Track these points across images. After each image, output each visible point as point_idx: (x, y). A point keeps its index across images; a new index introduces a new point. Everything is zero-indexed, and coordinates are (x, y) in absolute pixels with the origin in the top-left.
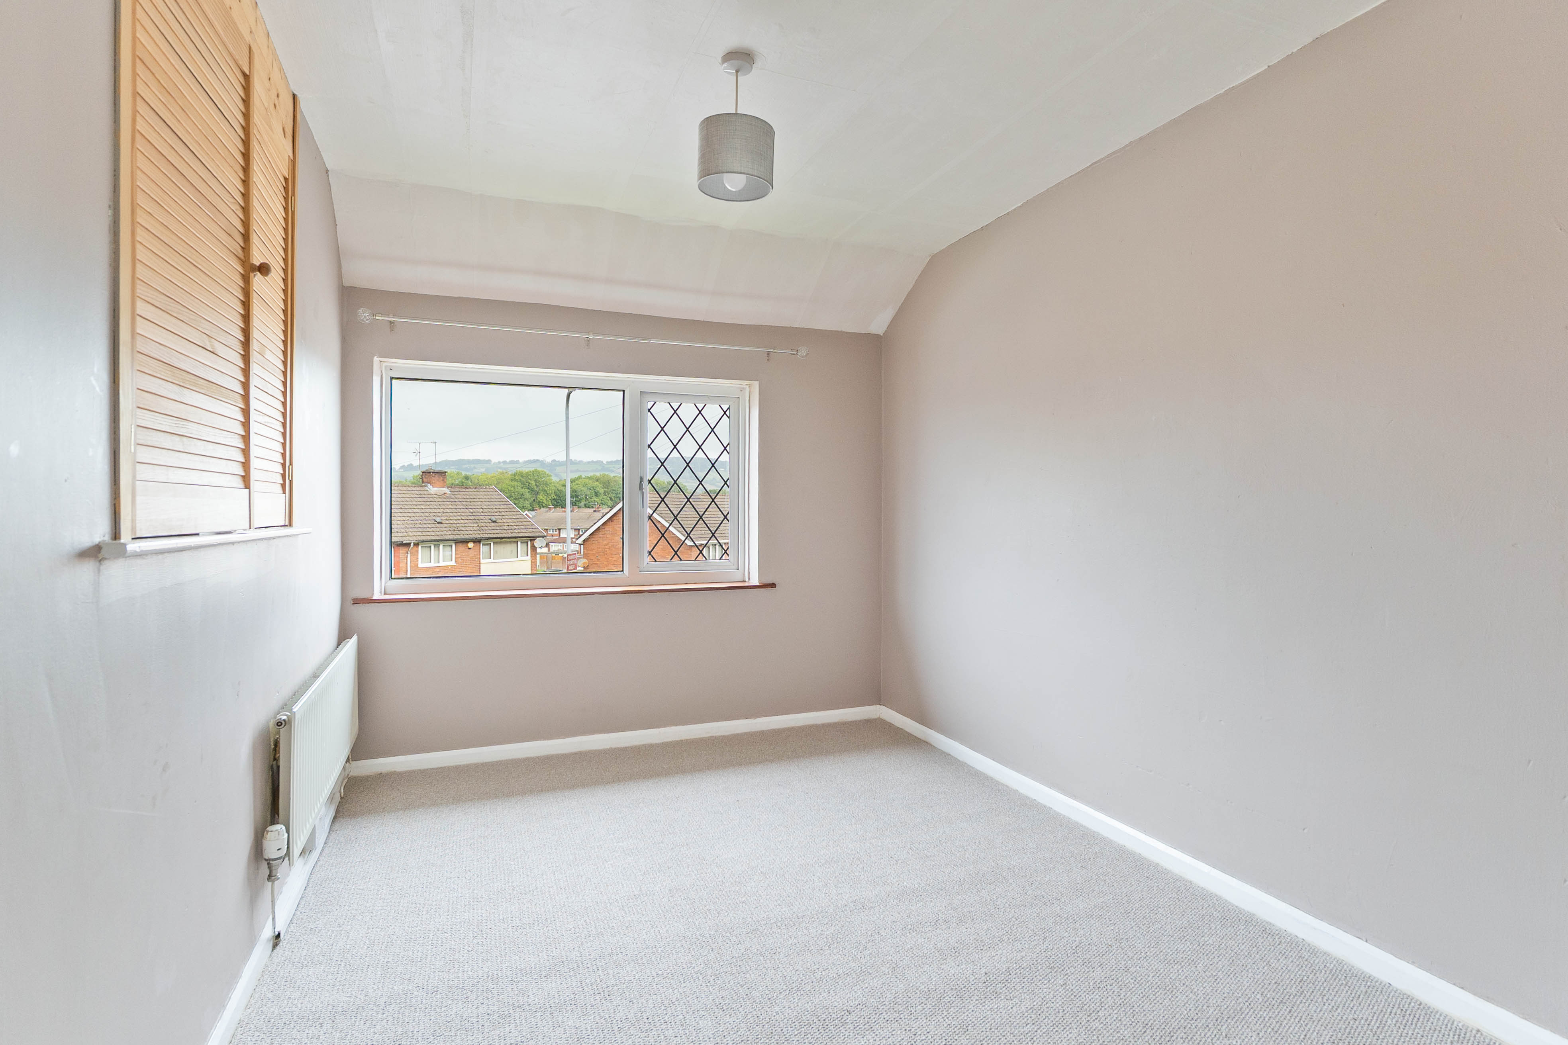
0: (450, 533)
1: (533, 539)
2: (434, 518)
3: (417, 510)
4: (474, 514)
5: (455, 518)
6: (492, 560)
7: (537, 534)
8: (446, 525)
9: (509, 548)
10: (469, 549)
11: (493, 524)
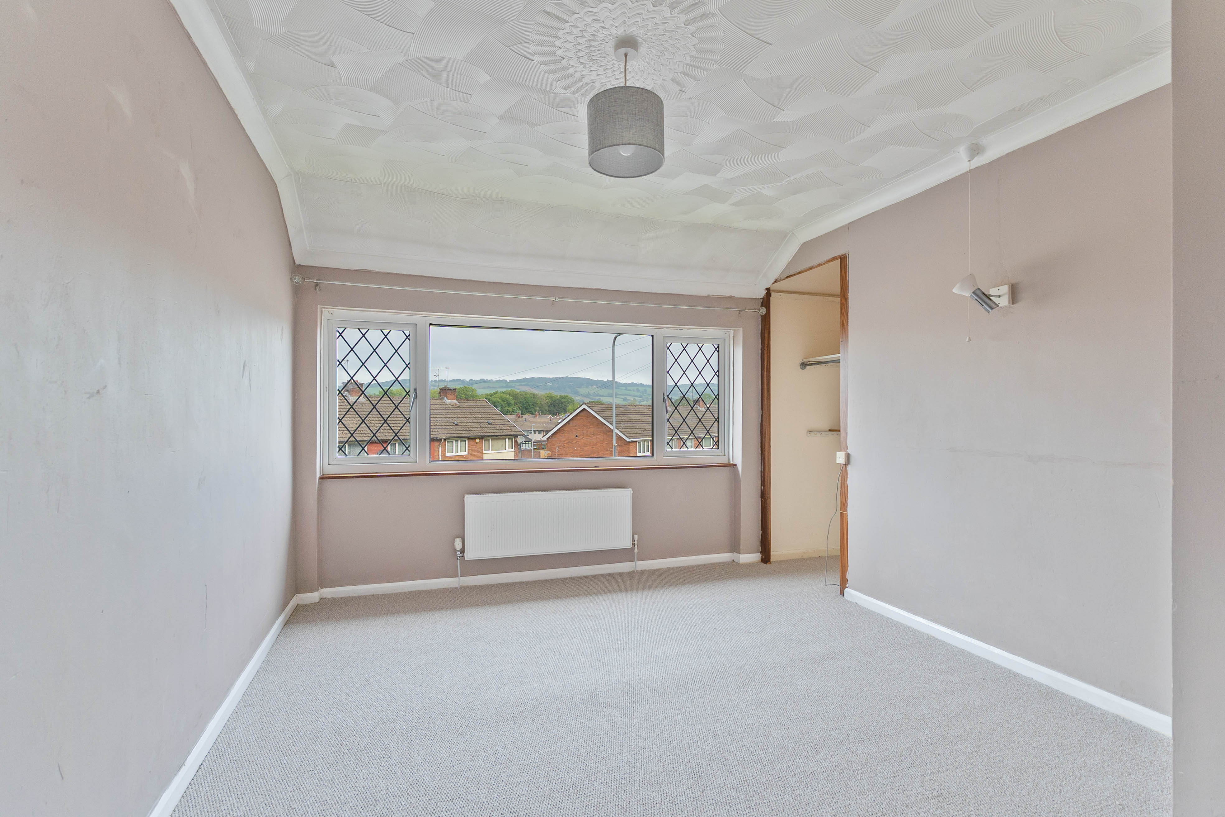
0: (464, 432)
1: (516, 436)
2: (453, 421)
3: (441, 416)
4: (477, 419)
5: (465, 421)
6: (490, 451)
7: (519, 433)
8: (461, 427)
9: (500, 443)
10: (477, 443)
11: (490, 426)
